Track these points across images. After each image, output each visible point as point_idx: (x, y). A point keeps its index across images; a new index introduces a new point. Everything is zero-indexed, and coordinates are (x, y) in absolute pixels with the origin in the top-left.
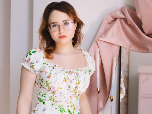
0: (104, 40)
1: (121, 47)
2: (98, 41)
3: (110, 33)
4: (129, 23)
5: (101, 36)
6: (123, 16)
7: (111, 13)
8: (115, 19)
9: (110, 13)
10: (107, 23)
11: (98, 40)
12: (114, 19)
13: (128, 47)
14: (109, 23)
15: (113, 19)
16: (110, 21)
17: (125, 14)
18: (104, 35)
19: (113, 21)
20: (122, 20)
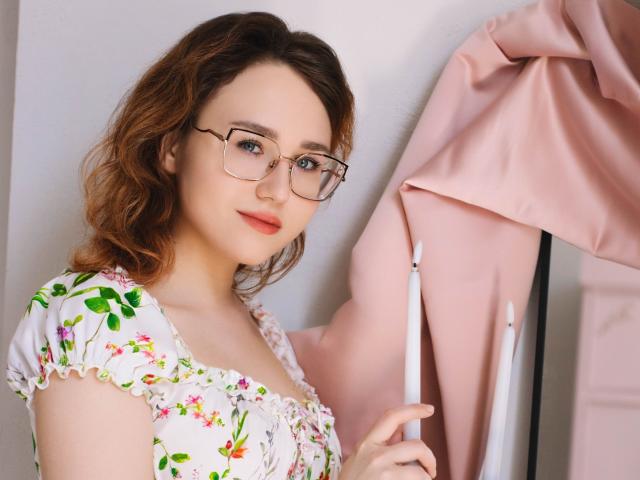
0: (445, 194)
1: (546, 239)
2: (409, 198)
3: (484, 150)
4: (605, 92)
5: (428, 166)
6: (569, 46)
7: (499, 22)
8: (520, 63)
9: (489, 25)
10: (468, 80)
11: (412, 188)
12: (511, 60)
13: (594, 239)
14: (479, 86)
15: (506, 62)
16: (486, 71)
17: (582, 34)
18: (445, 161)
19: (503, 71)
20: (566, 72)
